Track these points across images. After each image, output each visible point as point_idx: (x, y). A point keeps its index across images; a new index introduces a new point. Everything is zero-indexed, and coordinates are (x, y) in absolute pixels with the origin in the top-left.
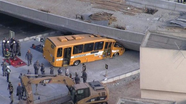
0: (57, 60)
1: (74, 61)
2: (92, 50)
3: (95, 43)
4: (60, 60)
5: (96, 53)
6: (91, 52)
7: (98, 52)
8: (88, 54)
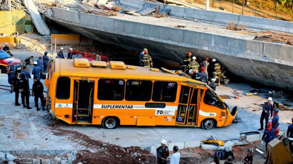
0: (57, 105)
1: (102, 117)
2: (150, 100)
3: (153, 82)
4: (64, 105)
5: (160, 109)
6: (145, 102)
7: (164, 106)
8: (139, 106)
